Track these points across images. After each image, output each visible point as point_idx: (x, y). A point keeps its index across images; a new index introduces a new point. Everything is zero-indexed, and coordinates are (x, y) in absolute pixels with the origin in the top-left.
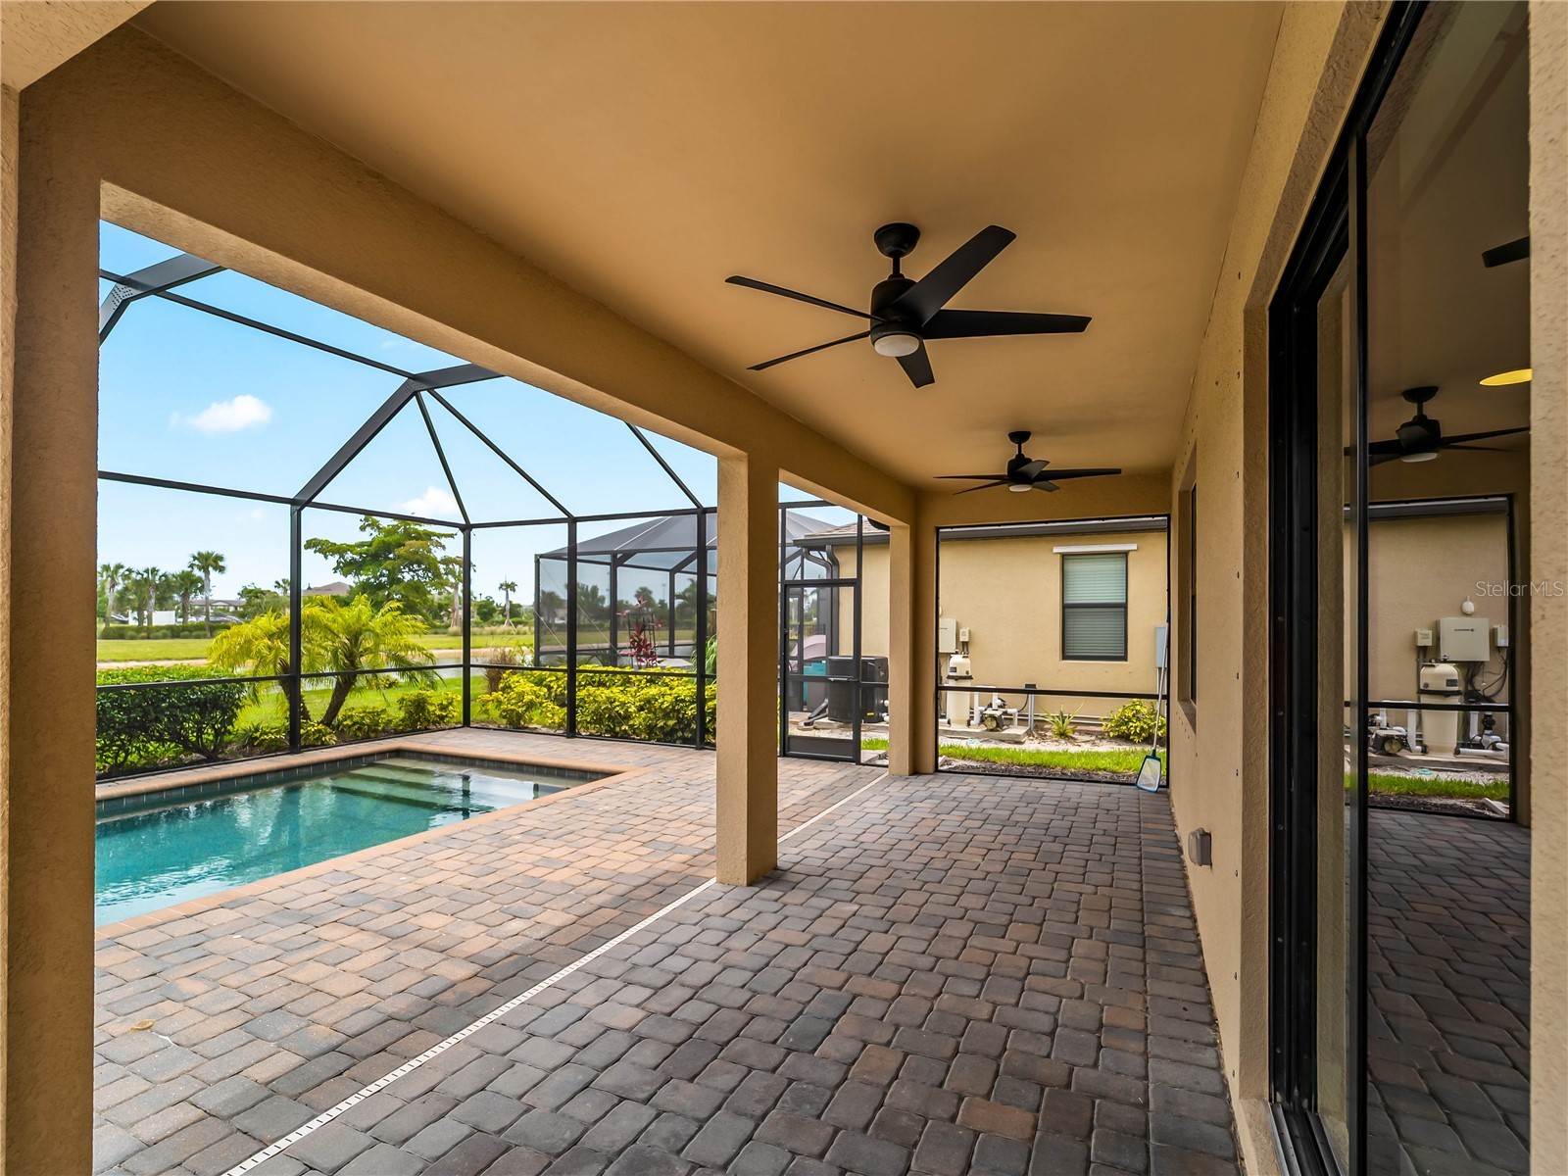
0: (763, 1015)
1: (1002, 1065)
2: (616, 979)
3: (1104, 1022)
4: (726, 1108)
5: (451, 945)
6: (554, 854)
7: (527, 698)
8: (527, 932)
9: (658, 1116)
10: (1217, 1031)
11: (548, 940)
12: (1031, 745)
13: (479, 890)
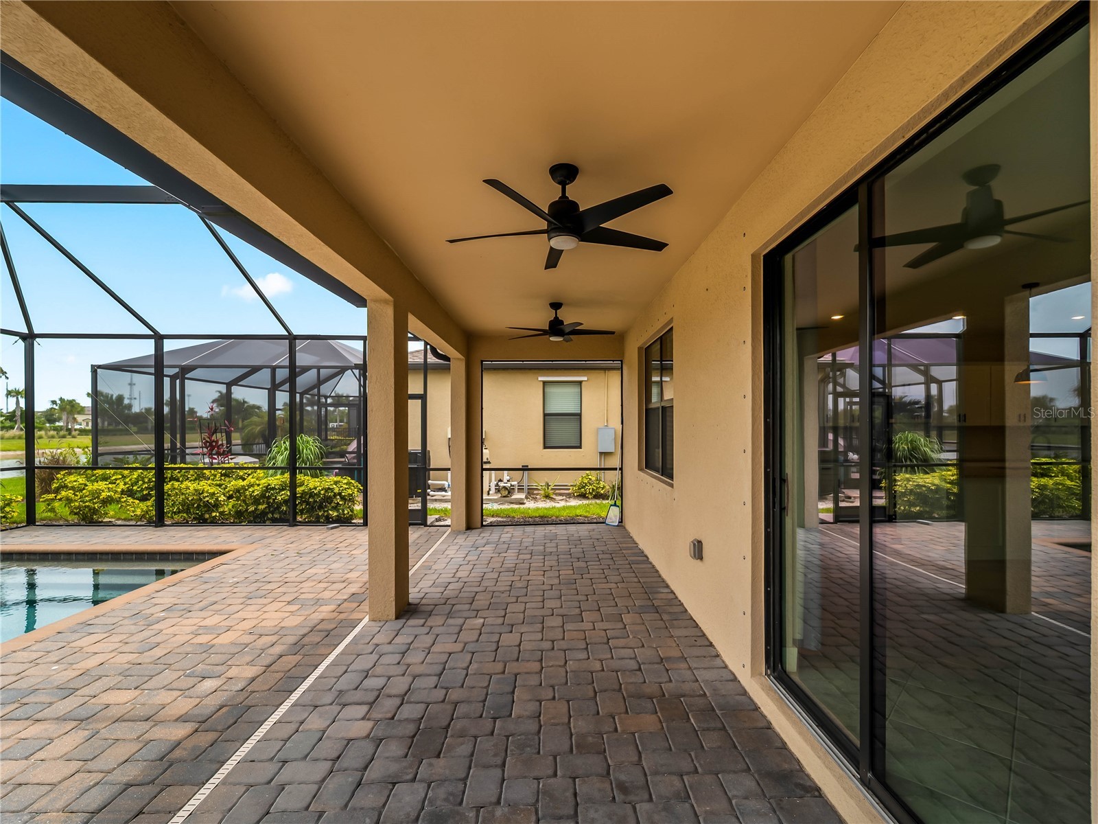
0: (463, 702)
1: (624, 693)
2: (331, 704)
3: (662, 656)
4: (475, 766)
5: (153, 712)
6: (208, 622)
7: (104, 495)
8: (225, 687)
9: (429, 787)
10: (715, 649)
11: (250, 689)
12: (530, 505)
13: (151, 663)
